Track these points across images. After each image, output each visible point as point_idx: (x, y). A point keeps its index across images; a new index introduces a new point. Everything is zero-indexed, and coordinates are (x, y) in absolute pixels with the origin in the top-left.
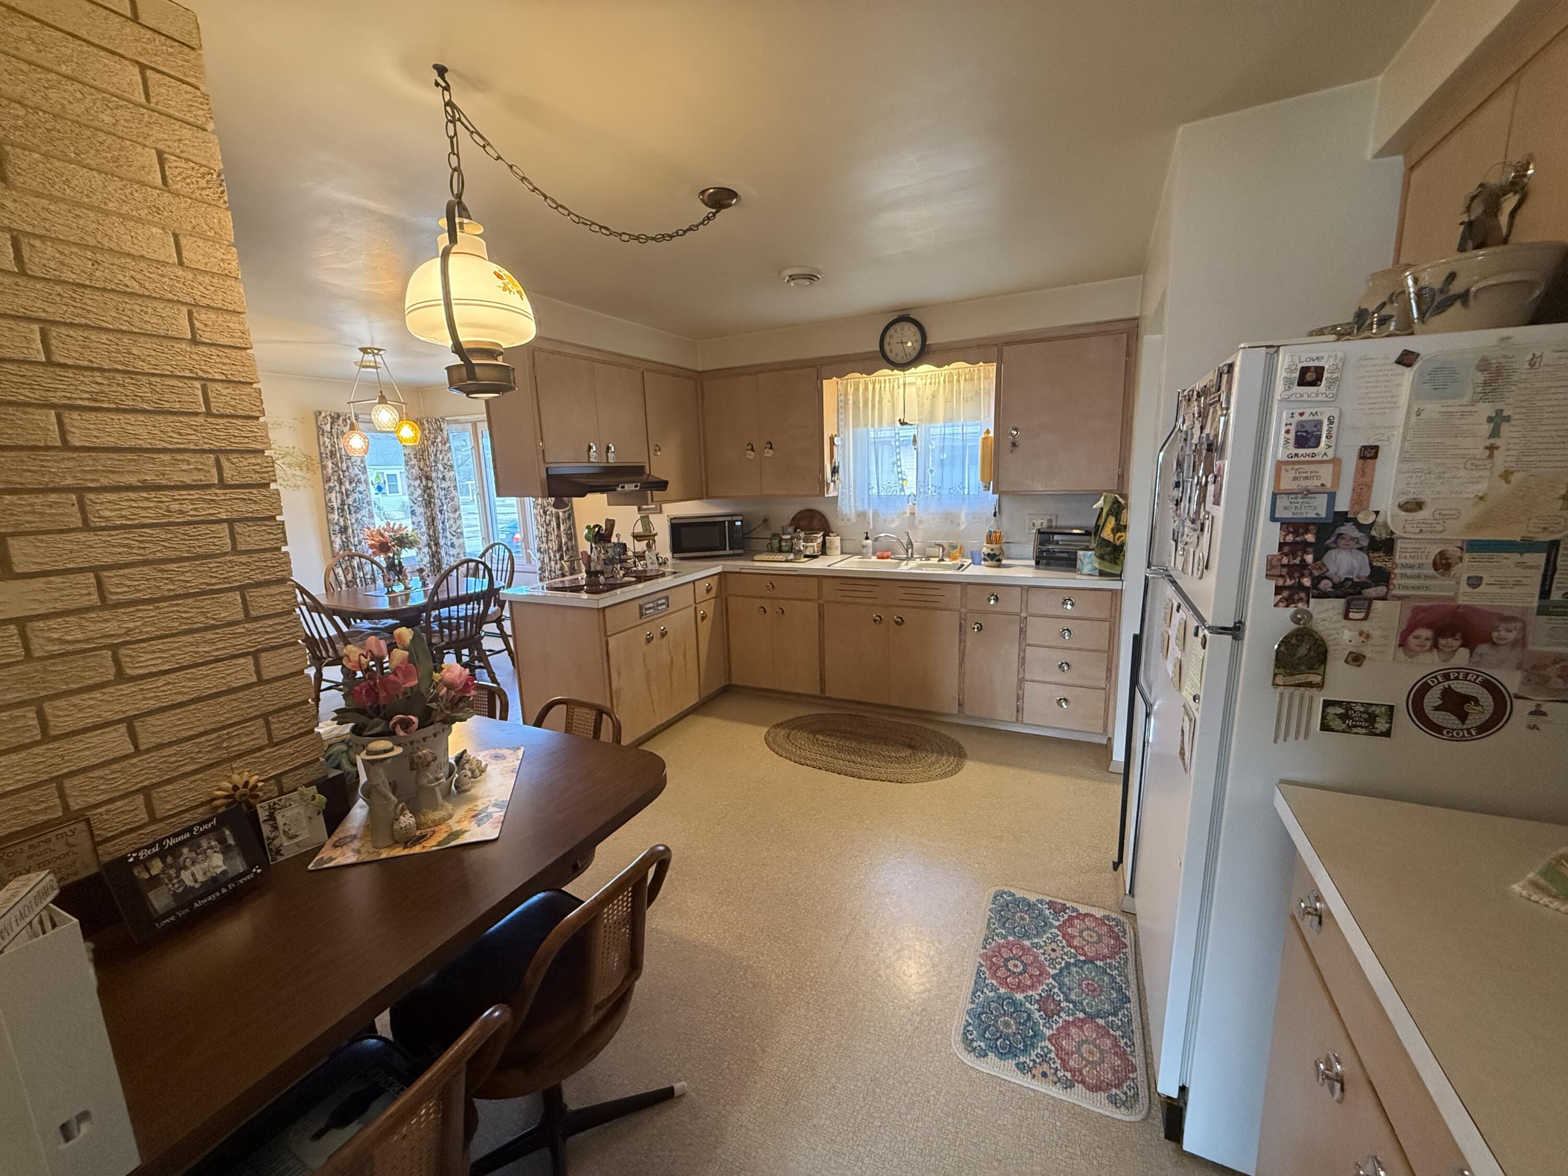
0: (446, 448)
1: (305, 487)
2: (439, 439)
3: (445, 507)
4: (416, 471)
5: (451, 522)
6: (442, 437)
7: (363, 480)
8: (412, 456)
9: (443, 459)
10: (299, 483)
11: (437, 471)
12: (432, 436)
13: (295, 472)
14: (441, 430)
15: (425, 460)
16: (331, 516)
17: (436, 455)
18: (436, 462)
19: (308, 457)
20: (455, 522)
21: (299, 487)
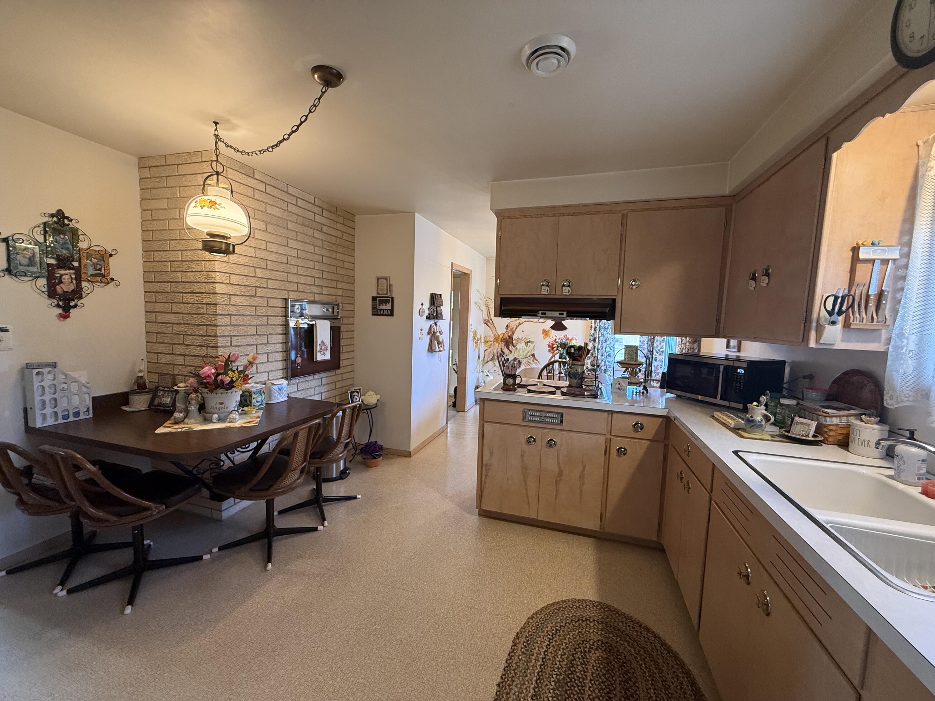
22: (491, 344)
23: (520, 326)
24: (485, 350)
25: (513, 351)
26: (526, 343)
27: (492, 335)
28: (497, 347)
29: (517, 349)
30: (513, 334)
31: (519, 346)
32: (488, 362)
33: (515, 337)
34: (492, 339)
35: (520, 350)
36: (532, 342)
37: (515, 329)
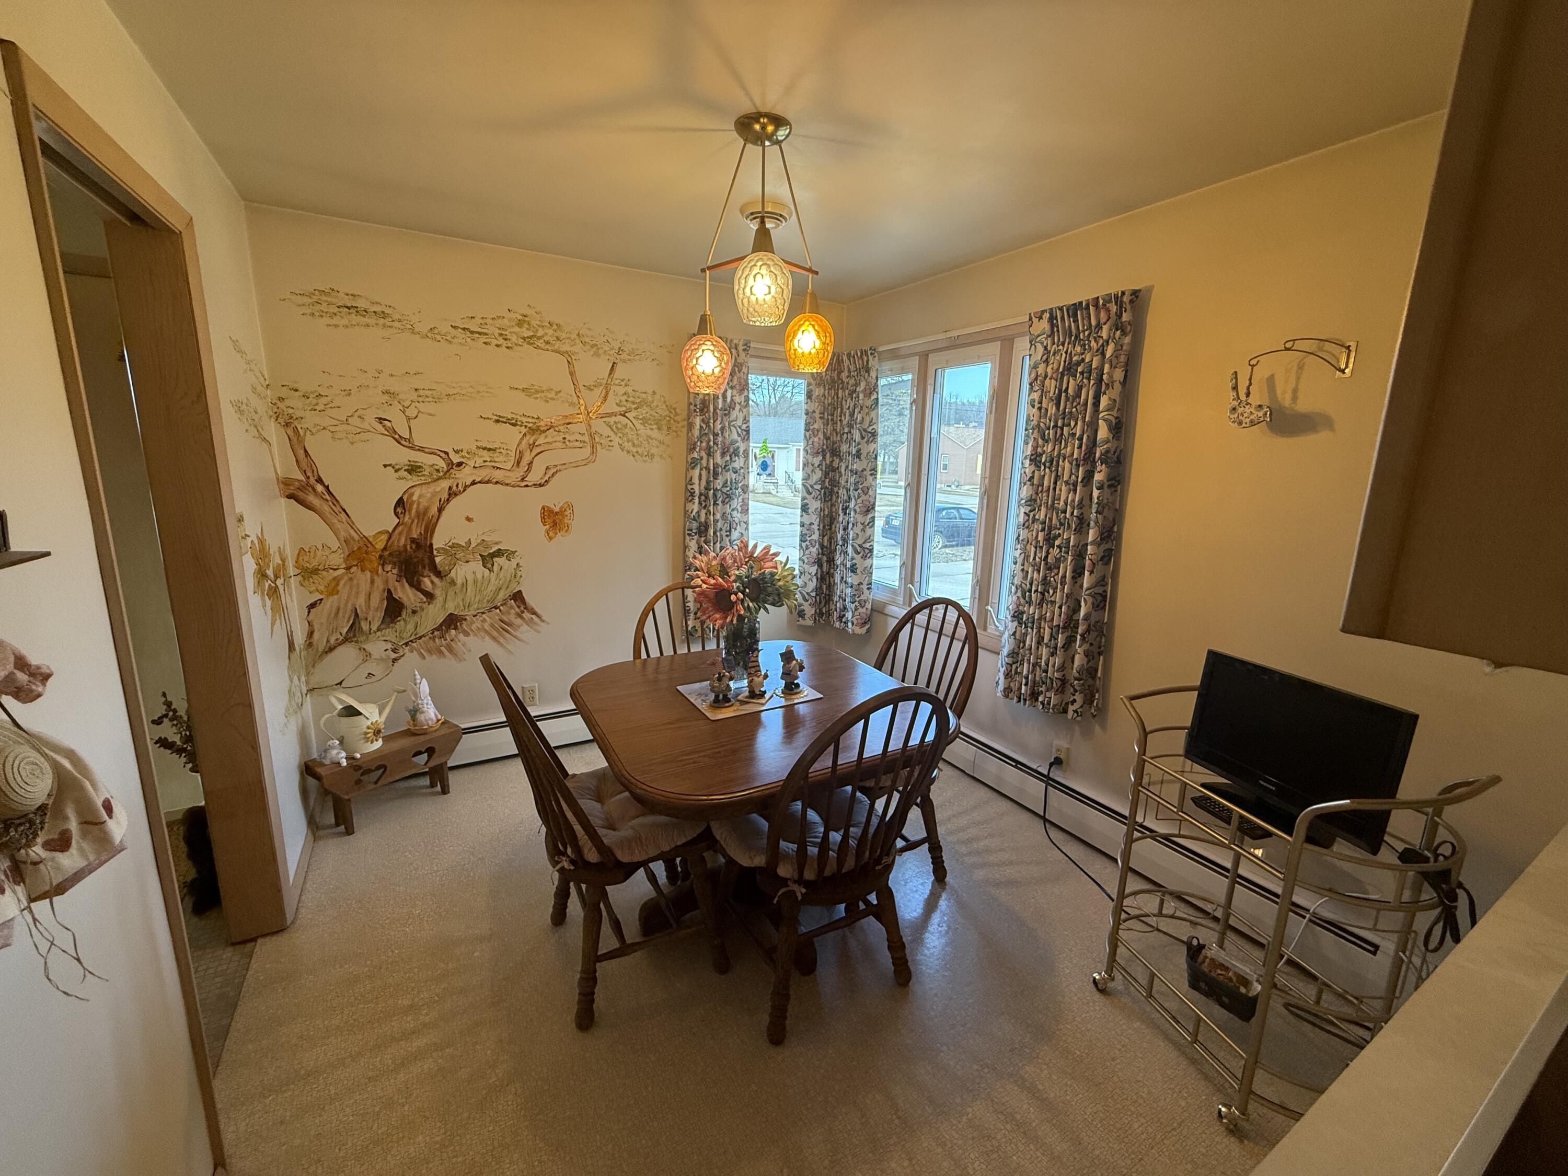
0: (869, 403)
1: (661, 456)
2: (863, 385)
3: (852, 505)
4: (818, 440)
5: (858, 529)
6: (868, 384)
7: (741, 450)
8: (817, 415)
9: (862, 422)
10: (654, 451)
11: (850, 441)
12: (852, 381)
13: (649, 432)
14: (868, 371)
15: (835, 423)
16: (689, 506)
17: (852, 415)
18: (851, 426)
19: (670, 408)
20: (863, 530)
21: (653, 456)
22: (337, 580)
23: (454, 502)
24: (312, 606)
25: (438, 592)
26: (488, 560)
27: (335, 544)
28: (365, 587)
29: (453, 583)
30: (430, 528)
31: (461, 572)
32: (331, 649)
33: (438, 542)
34: (337, 559)
35: (465, 585)
36: (507, 554)
37: (434, 510)
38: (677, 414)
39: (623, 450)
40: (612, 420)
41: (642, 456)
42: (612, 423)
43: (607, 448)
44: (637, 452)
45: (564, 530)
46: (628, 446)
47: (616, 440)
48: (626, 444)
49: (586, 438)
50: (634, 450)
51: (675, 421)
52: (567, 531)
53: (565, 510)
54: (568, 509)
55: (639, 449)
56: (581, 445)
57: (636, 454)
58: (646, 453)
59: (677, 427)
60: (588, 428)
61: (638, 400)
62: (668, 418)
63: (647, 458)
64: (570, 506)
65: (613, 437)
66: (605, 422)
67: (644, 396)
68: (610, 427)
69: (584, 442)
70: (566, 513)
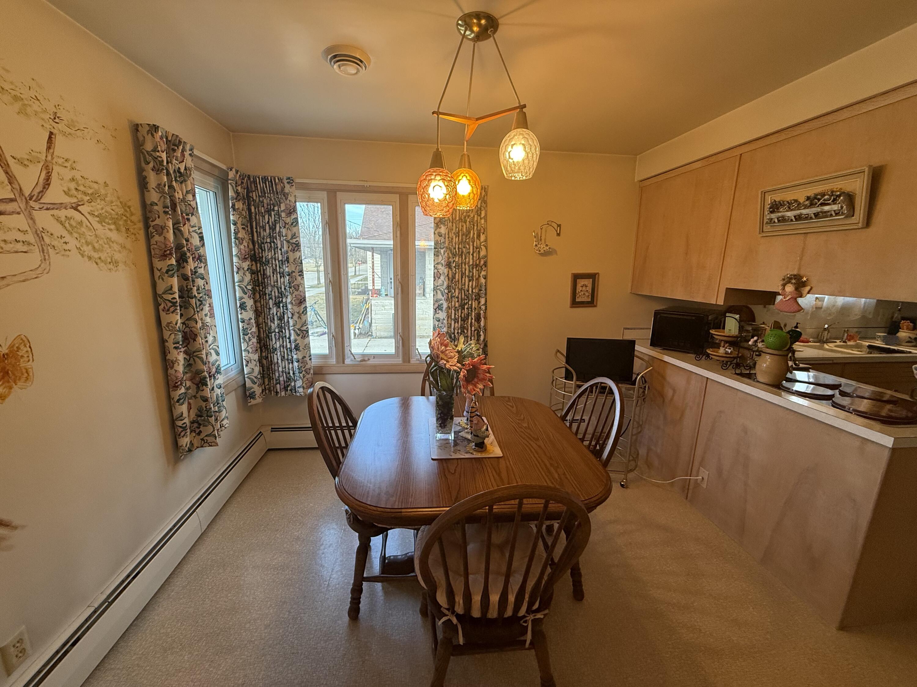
1: (125, 263)
2: (282, 206)
6: (286, 205)
9: (284, 235)
13: (108, 234)
21: (116, 262)
38: (132, 214)
39: (83, 256)
40: (62, 213)
41: (105, 264)
42: (63, 219)
43: (63, 253)
44: (100, 258)
45: (23, 379)
46: (88, 250)
47: (73, 243)
48: (85, 248)
49: (30, 238)
50: (96, 255)
51: (131, 221)
52: (27, 379)
53: (18, 348)
54: (22, 347)
55: (100, 254)
56: (25, 248)
57: (99, 261)
58: (109, 260)
59: (134, 229)
60: (31, 222)
61: (90, 192)
62: (125, 218)
63: (111, 266)
64: (25, 341)
65: (68, 238)
66: (53, 215)
67: (96, 186)
68: (61, 223)
69: (29, 244)
70: (20, 354)
